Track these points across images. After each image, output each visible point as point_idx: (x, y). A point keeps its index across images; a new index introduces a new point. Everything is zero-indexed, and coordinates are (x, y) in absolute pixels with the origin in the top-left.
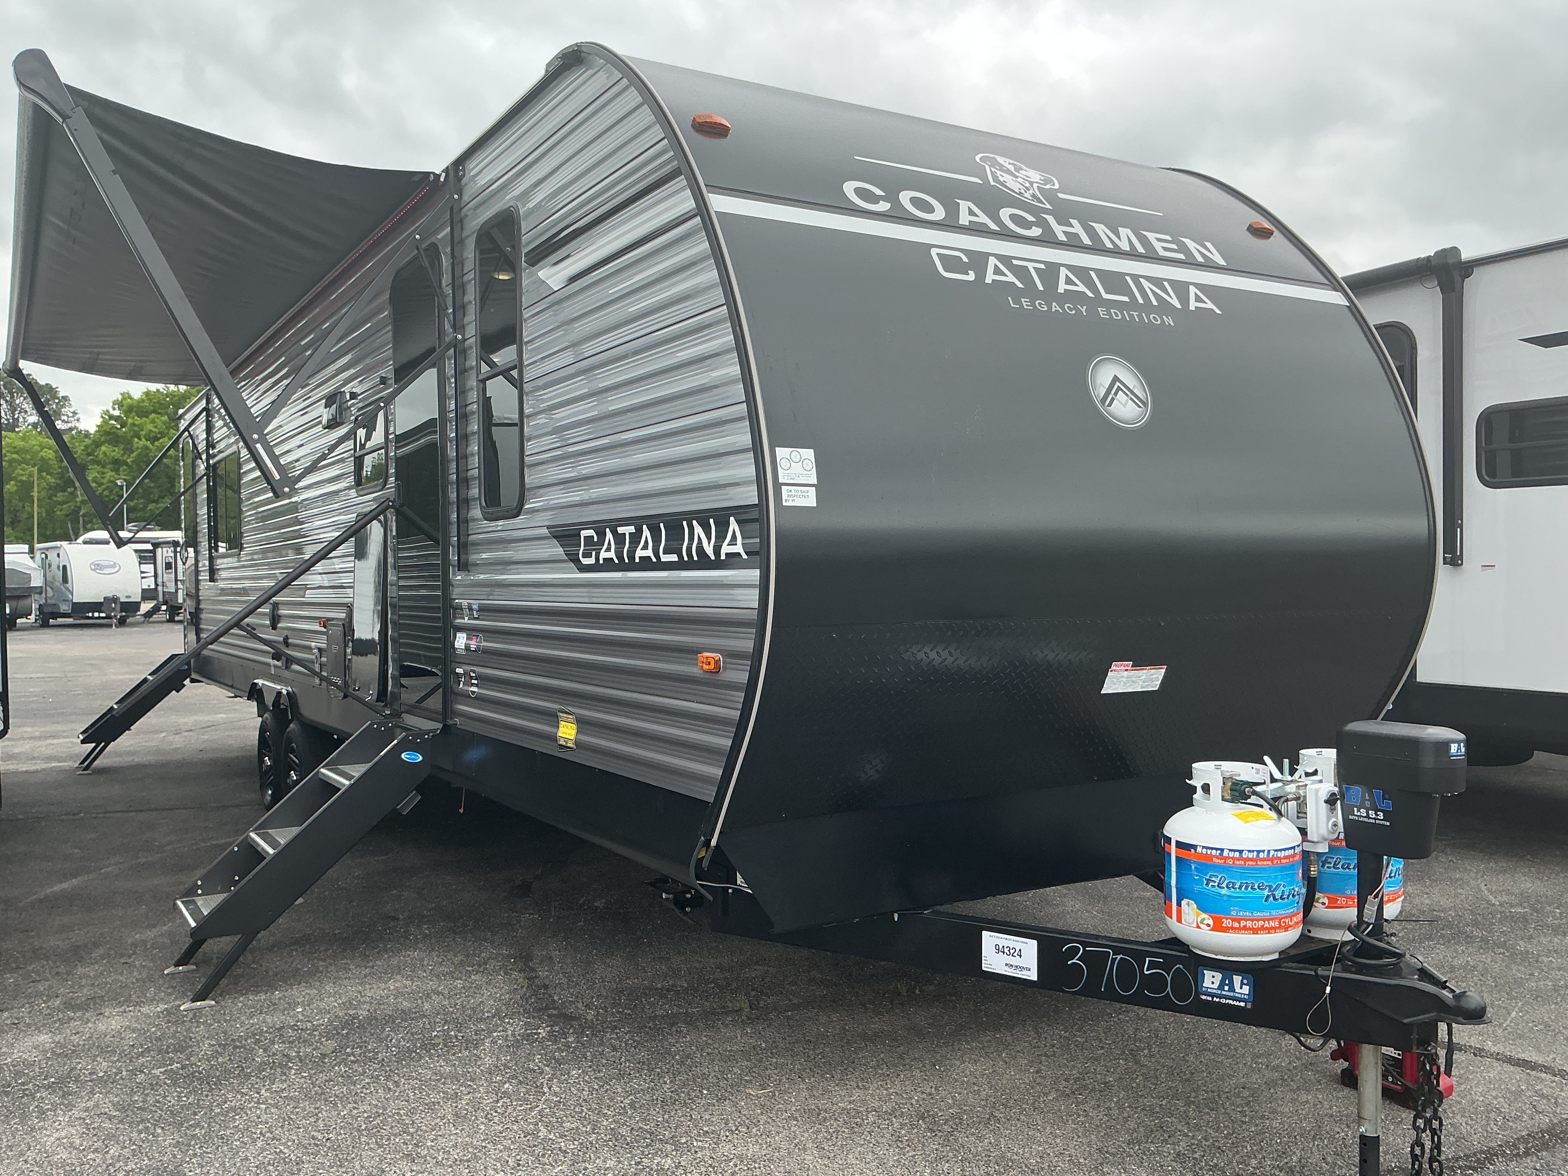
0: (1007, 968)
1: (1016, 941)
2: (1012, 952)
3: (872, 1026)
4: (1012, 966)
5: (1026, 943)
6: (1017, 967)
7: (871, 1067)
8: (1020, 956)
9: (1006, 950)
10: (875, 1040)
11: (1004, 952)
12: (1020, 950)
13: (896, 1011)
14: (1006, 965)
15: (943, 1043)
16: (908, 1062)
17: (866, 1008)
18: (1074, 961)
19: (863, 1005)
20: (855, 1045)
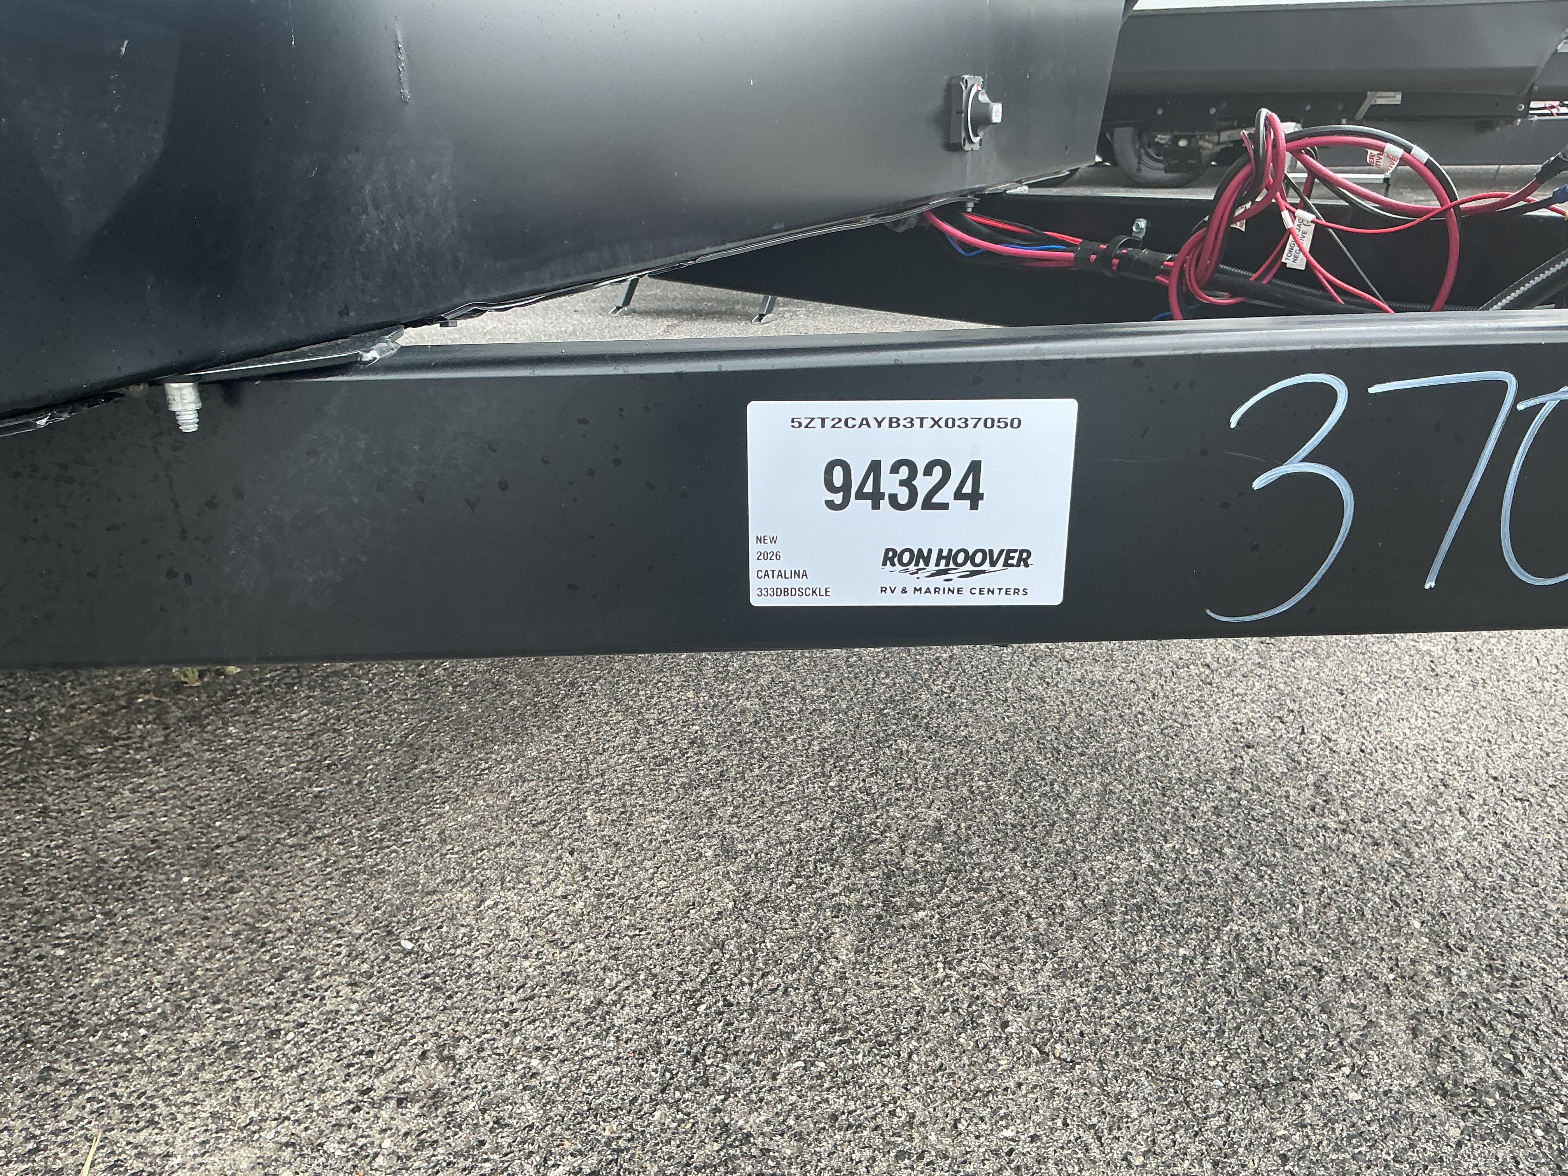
0: (895, 576)
1: (950, 423)
2: (923, 484)
3: (117, 826)
4: (921, 557)
5: (1015, 423)
6: (951, 557)
7: (152, 1026)
8: (975, 498)
9: (890, 484)
10: (138, 883)
11: (876, 498)
12: (975, 468)
13: (186, 746)
14: (891, 557)
15: (382, 827)
16: (287, 948)
17: (84, 762)
18: (1294, 466)
19: (68, 749)
20: (69, 929)
